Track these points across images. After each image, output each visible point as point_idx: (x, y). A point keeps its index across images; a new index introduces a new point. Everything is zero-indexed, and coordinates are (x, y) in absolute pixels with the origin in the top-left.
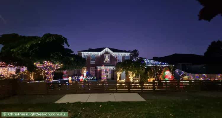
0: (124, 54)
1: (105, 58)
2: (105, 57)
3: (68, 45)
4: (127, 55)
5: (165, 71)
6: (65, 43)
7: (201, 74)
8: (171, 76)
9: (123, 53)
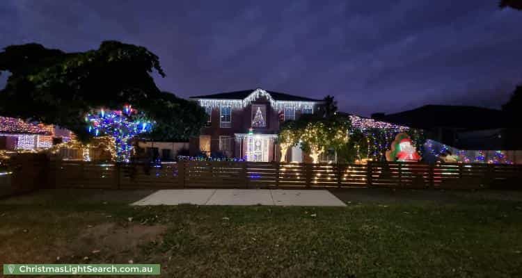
0: (300, 104)
1: (254, 115)
2: (255, 111)
3: (161, 72)
4: (308, 106)
5: (398, 143)
6: (153, 69)
7: (490, 152)
8: (412, 152)
9: (296, 102)
